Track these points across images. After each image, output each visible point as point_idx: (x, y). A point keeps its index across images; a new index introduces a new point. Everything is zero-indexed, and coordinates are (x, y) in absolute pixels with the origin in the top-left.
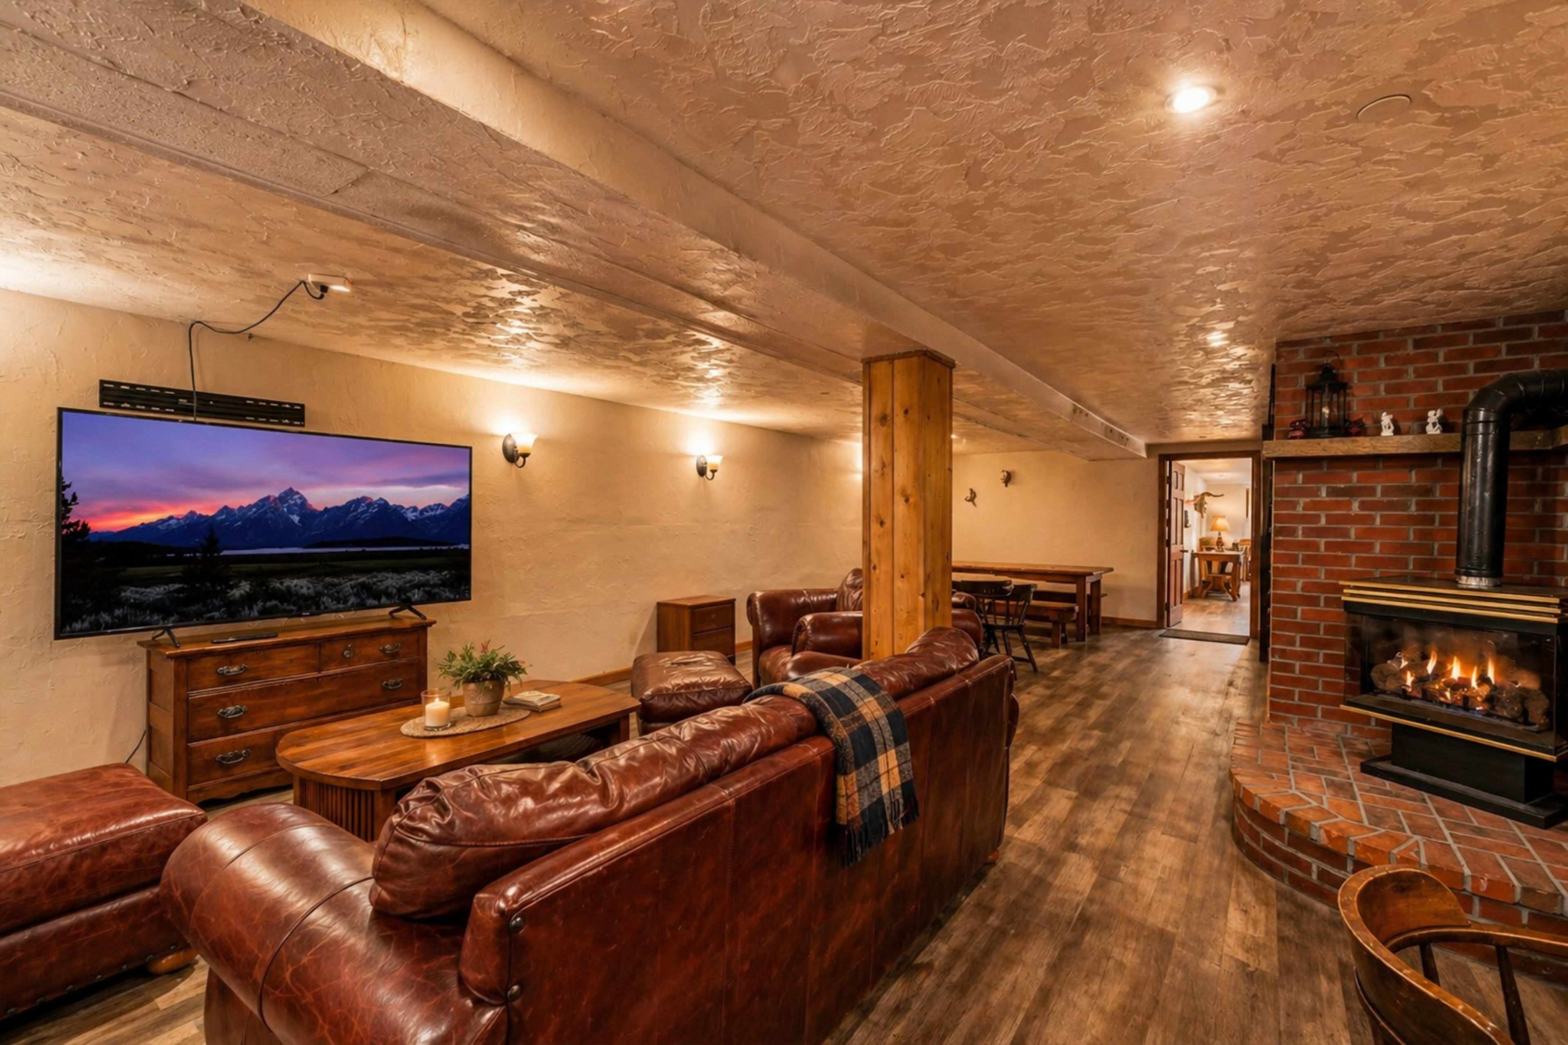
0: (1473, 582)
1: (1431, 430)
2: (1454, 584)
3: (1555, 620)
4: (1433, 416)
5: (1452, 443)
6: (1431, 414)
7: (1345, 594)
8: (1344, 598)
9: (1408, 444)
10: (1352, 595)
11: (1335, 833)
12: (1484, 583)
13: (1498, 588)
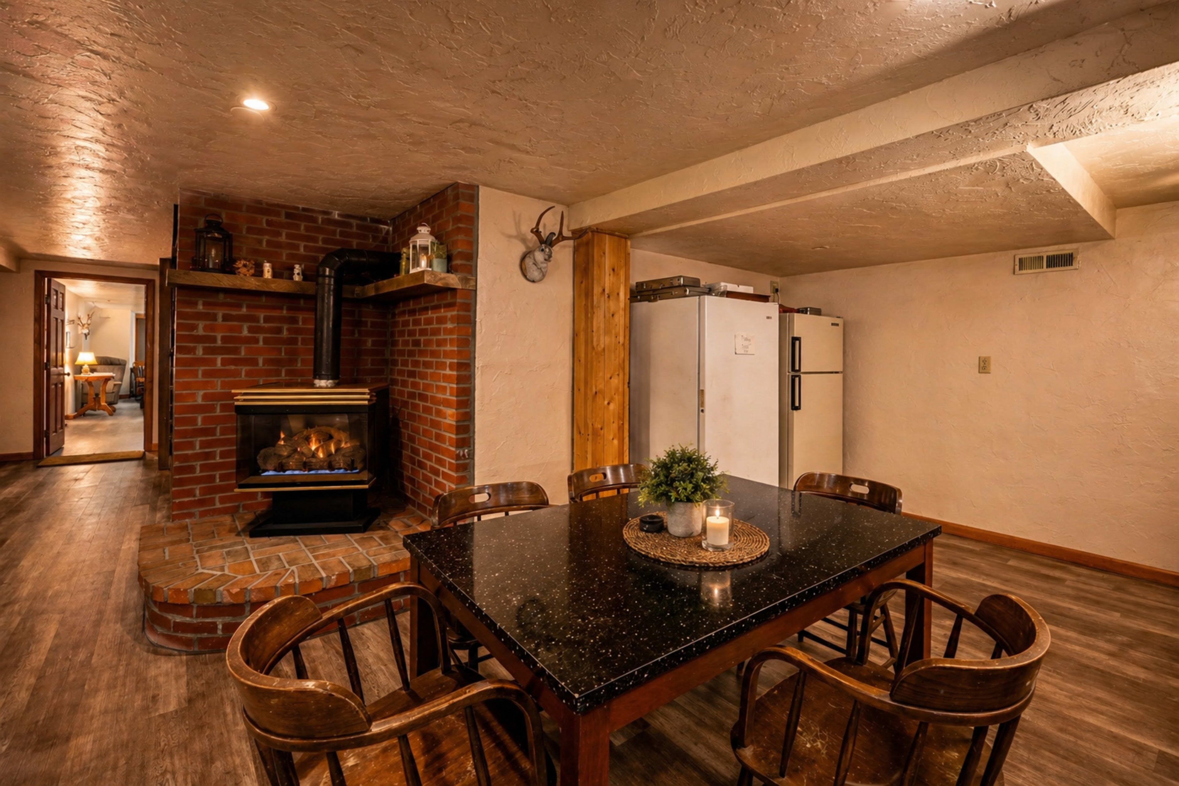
0: (323, 383)
1: (297, 278)
2: (313, 386)
3: (366, 402)
4: (297, 269)
5: (310, 288)
6: (297, 266)
7: (238, 400)
8: (236, 403)
9: (281, 286)
10: (245, 400)
11: (235, 590)
12: (330, 382)
13: (337, 386)
